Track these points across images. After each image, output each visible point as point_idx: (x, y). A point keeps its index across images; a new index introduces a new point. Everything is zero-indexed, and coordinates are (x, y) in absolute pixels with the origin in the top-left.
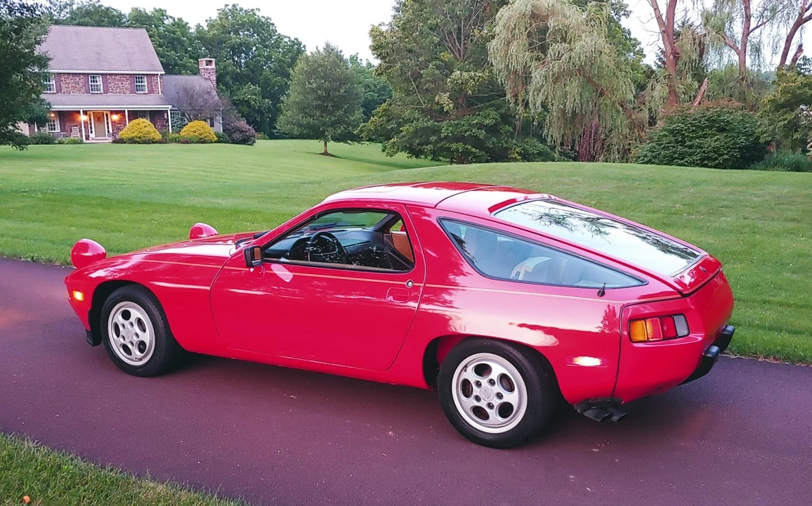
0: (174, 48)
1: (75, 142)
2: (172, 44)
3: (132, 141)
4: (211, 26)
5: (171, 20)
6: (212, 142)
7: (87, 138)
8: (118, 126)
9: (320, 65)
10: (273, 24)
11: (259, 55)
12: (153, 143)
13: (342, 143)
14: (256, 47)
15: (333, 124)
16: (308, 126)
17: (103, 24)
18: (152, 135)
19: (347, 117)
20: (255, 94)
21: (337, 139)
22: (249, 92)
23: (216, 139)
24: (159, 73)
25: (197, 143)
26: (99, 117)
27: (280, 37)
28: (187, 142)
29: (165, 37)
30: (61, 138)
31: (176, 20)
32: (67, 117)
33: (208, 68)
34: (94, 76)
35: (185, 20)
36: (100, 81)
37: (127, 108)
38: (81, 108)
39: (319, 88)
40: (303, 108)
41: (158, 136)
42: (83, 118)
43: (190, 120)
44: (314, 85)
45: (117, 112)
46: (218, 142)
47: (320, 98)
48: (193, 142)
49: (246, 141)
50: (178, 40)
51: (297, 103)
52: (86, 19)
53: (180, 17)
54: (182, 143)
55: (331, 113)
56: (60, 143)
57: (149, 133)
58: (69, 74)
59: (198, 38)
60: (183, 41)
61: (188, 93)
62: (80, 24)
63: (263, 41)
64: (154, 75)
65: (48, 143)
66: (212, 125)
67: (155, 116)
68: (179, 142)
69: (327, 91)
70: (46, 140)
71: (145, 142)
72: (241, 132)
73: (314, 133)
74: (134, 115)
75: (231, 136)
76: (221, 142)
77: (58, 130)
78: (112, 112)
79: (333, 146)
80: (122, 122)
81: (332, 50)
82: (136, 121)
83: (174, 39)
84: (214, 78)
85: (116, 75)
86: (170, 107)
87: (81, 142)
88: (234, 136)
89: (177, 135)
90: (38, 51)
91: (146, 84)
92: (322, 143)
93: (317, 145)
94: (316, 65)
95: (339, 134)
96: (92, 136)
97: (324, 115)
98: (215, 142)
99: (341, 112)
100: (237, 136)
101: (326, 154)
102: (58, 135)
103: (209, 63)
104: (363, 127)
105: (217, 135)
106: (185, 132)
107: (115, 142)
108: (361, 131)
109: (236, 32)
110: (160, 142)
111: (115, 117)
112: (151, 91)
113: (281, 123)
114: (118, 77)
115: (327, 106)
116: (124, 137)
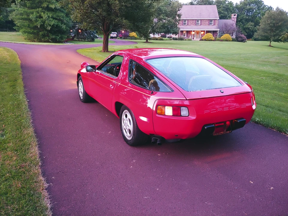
0: (227, 11)
1: (189, 40)
2: (227, 10)
3: (205, 40)
4: (241, 3)
5: (228, 2)
6: (230, 41)
7: (193, 39)
8: (202, 35)
9: (273, 15)
10: (263, 1)
11: (256, 12)
12: (211, 41)
13: (277, 42)
14: (256, 10)
15: (274, 36)
16: (265, 36)
17: (207, 4)
18: (211, 38)
19: (280, 33)
20: (252, 26)
21: (275, 41)
22: (250, 25)
23: (232, 40)
24: (218, 19)
25: (225, 41)
26: (198, 33)
27: (265, 6)
28: (222, 41)
29: (225, 7)
30: (186, 39)
31: (230, 2)
32: (189, 32)
33: (234, 17)
34: (198, 20)
35: (232, 2)
36: (199, 21)
37: (206, 30)
38: (193, 30)
39: (271, 23)
40: (264, 30)
41: (213, 38)
42: (193, 33)
43: (225, 34)
44: (269, 22)
45: (203, 31)
46: (232, 41)
47: (271, 26)
48: (224, 41)
49: (243, 41)
50: (229, 8)
51: (262, 28)
52: (202, 3)
53: (231, 1)
54: (220, 41)
55: (274, 32)
56: (185, 40)
57: (211, 37)
58: (191, 20)
59: (236, 7)
60: (230, 9)
61: (226, 25)
62: (200, 5)
63: (258, 7)
64: (216, 19)
65: (182, 40)
66: (232, 35)
67: (214, 32)
68: (219, 41)
69: (274, 24)
70: (181, 39)
71: (209, 41)
72: (241, 38)
73: (266, 39)
74: (208, 32)
75: (238, 39)
76: (234, 41)
77: (186, 36)
78: (202, 31)
79: (273, 43)
80: (204, 34)
81: (279, 9)
82: (208, 34)
83: (228, 8)
84: (236, 20)
85: (204, 20)
86: (219, 29)
87: (191, 40)
88: (239, 39)
89: (219, 38)
90: (178, 13)
91: (213, 22)
92: (269, 42)
93: (268, 43)
94: (272, 15)
95: (276, 39)
96: (195, 38)
97: (271, 32)
98: (231, 41)
99: (278, 31)
100: (240, 39)
101: (270, 46)
102: (185, 38)
103: (235, 15)
104: (283, 36)
105: (233, 39)
106: (222, 37)
107: (200, 40)
108: (282, 38)
109: (250, 5)
110: (214, 41)
111: (202, 33)
112: (214, 25)
113: (256, 35)
114: (205, 20)
115: (273, 29)
116: (203, 39)
